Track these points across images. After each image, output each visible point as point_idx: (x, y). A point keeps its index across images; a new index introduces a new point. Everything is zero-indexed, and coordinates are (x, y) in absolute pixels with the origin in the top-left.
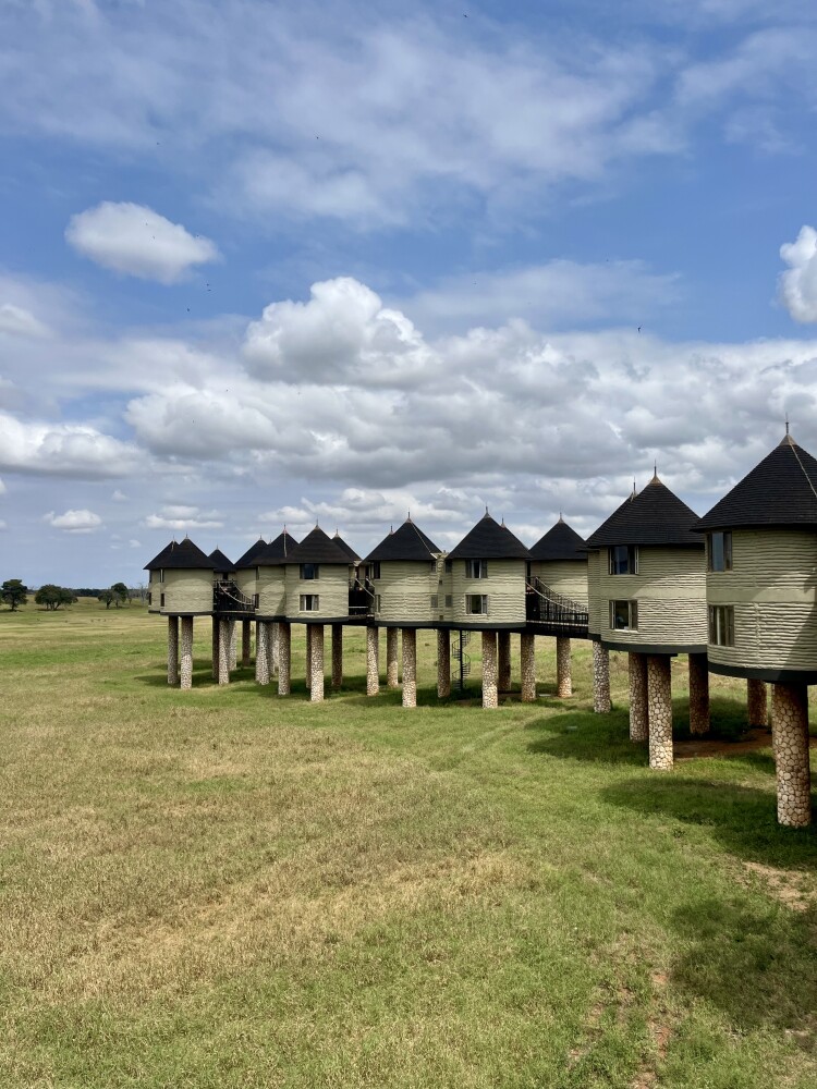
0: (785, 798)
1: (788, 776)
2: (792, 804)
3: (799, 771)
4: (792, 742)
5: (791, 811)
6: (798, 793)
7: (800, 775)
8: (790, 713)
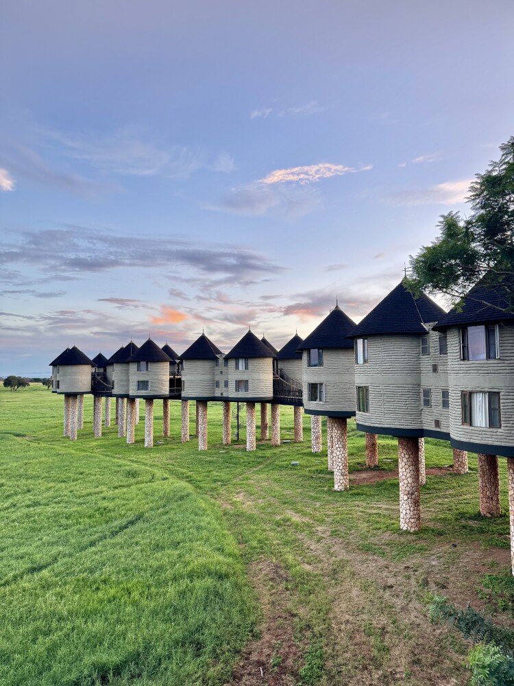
0: (404, 512)
1: (406, 498)
2: (408, 516)
3: (412, 494)
4: (408, 475)
5: (407, 521)
6: (412, 509)
7: (413, 496)
8: (407, 456)
